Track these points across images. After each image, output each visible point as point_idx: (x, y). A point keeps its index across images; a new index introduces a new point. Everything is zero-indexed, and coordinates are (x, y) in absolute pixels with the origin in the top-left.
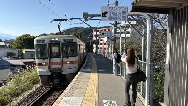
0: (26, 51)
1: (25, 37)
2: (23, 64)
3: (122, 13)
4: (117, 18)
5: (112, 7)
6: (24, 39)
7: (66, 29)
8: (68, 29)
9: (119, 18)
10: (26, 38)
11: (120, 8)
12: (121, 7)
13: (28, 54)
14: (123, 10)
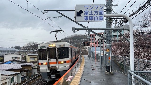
0: (28, 55)
3: (98, 12)
4: (94, 17)
5: (88, 6)
9: (95, 17)
11: (96, 7)
12: (98, 6)
14: (100, 9)
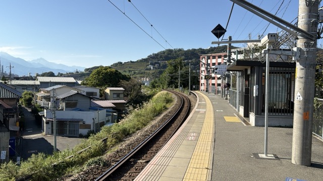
0: (110, 90)
1: (104, 71)
2: (113, 105)
6: (102, 73)
7: (153, 54)
8: (156, 53)
10: (106, 71)
13: (114, 94)
